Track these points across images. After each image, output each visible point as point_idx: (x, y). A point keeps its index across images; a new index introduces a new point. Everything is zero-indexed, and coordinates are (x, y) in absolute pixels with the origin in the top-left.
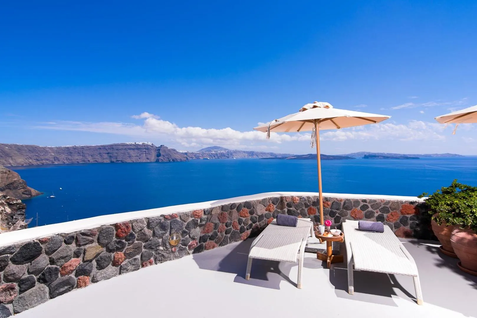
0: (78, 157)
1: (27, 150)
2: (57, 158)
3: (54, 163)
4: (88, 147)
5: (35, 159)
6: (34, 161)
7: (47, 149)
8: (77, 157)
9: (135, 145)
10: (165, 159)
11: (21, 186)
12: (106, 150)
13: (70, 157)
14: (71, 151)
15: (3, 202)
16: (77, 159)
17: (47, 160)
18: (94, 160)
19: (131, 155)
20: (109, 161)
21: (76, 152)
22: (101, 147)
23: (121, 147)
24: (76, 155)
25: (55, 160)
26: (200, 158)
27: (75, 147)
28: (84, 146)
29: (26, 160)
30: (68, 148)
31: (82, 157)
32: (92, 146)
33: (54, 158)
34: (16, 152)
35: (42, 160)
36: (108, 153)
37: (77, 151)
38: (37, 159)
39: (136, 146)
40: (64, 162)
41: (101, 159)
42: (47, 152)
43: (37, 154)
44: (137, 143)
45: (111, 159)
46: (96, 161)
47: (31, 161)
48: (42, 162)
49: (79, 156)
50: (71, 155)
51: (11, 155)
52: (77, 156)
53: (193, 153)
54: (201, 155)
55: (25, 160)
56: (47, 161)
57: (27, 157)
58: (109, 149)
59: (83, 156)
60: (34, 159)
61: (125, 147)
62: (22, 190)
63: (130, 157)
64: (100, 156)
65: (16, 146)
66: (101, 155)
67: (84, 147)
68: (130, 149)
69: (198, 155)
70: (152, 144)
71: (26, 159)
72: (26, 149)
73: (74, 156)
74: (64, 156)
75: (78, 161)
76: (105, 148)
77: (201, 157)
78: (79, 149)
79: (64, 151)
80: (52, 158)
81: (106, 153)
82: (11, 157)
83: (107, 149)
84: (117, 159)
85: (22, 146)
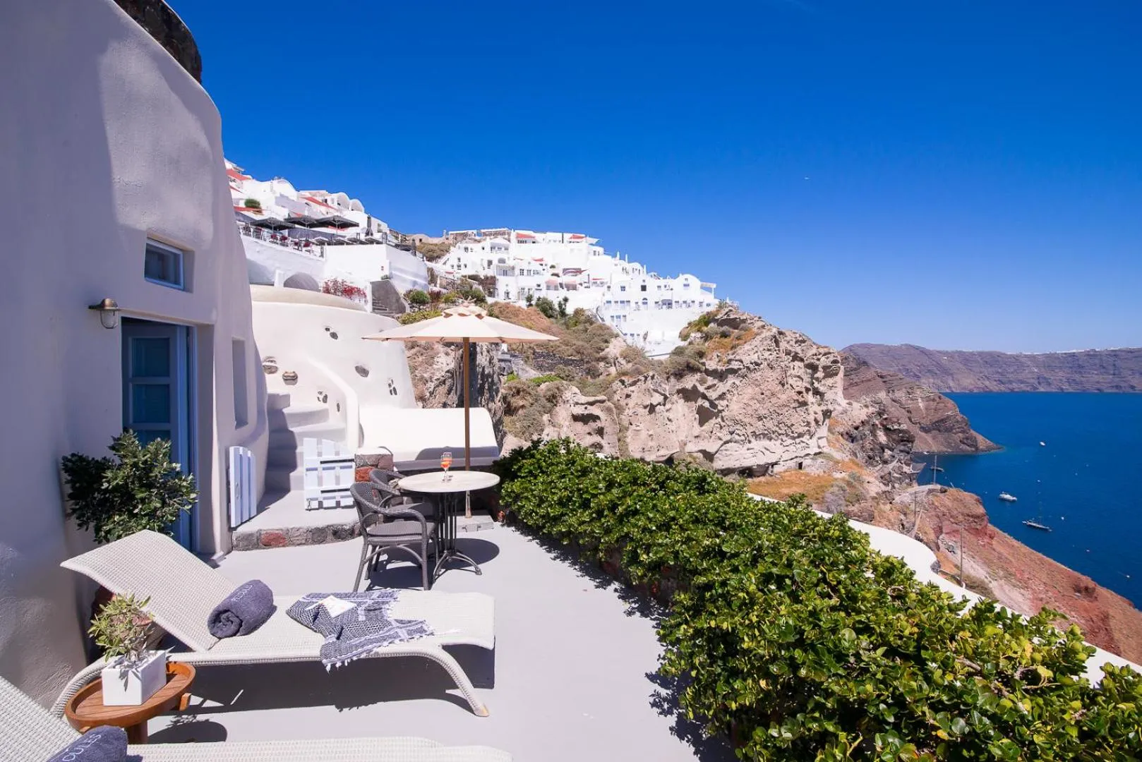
0: (1101, 376)
1: (981, 361)
2: (1045, 378)
3: (1037, 389)
4: (1131, 352)
5: (997, 379)
6: (995, 383)
7: (1024, 360)
8: (1096, 378)
11: (958, 428)
13: (1077, 377)
14: (1080, 363)
15: (877, 422)
16: (1098, 382)
17: (1022, 382)
24: (1096, 372)
25: (1039, 383)
27: (1092, 353)
28: (1120, 350)
29: (979, 382)
30: (1073, 355)
31: (1111, 377)
33: (1038, 378)
34: (961, 366)
35: (1010, 382)
37: (1097, 361)
38: (999, 380)
40: (1062, 389)
42: (1022, 364)
43: (1001, 371)
47: (987, 383)
48: (1010, 386)
49: (1102, 374)
50: (1080, 372)
51: (951, 372)
52: (1096, 374)
55: (977, 381)
56: (1022, 385)
57: (981, 375)
59: (1114, 374)
60: (995, 381)
62: (960, 434)
65: (961, 353)
67: (1117, 353)
71: (979, 379)
72: (979, 359)
73: (1089, 373)
74: (1061, 374)
75: (1099, 386)
78: (1104, 358)
79: (1063, 363)
80: (1033, 378)
82: (952, 374)
85: (972, 354)
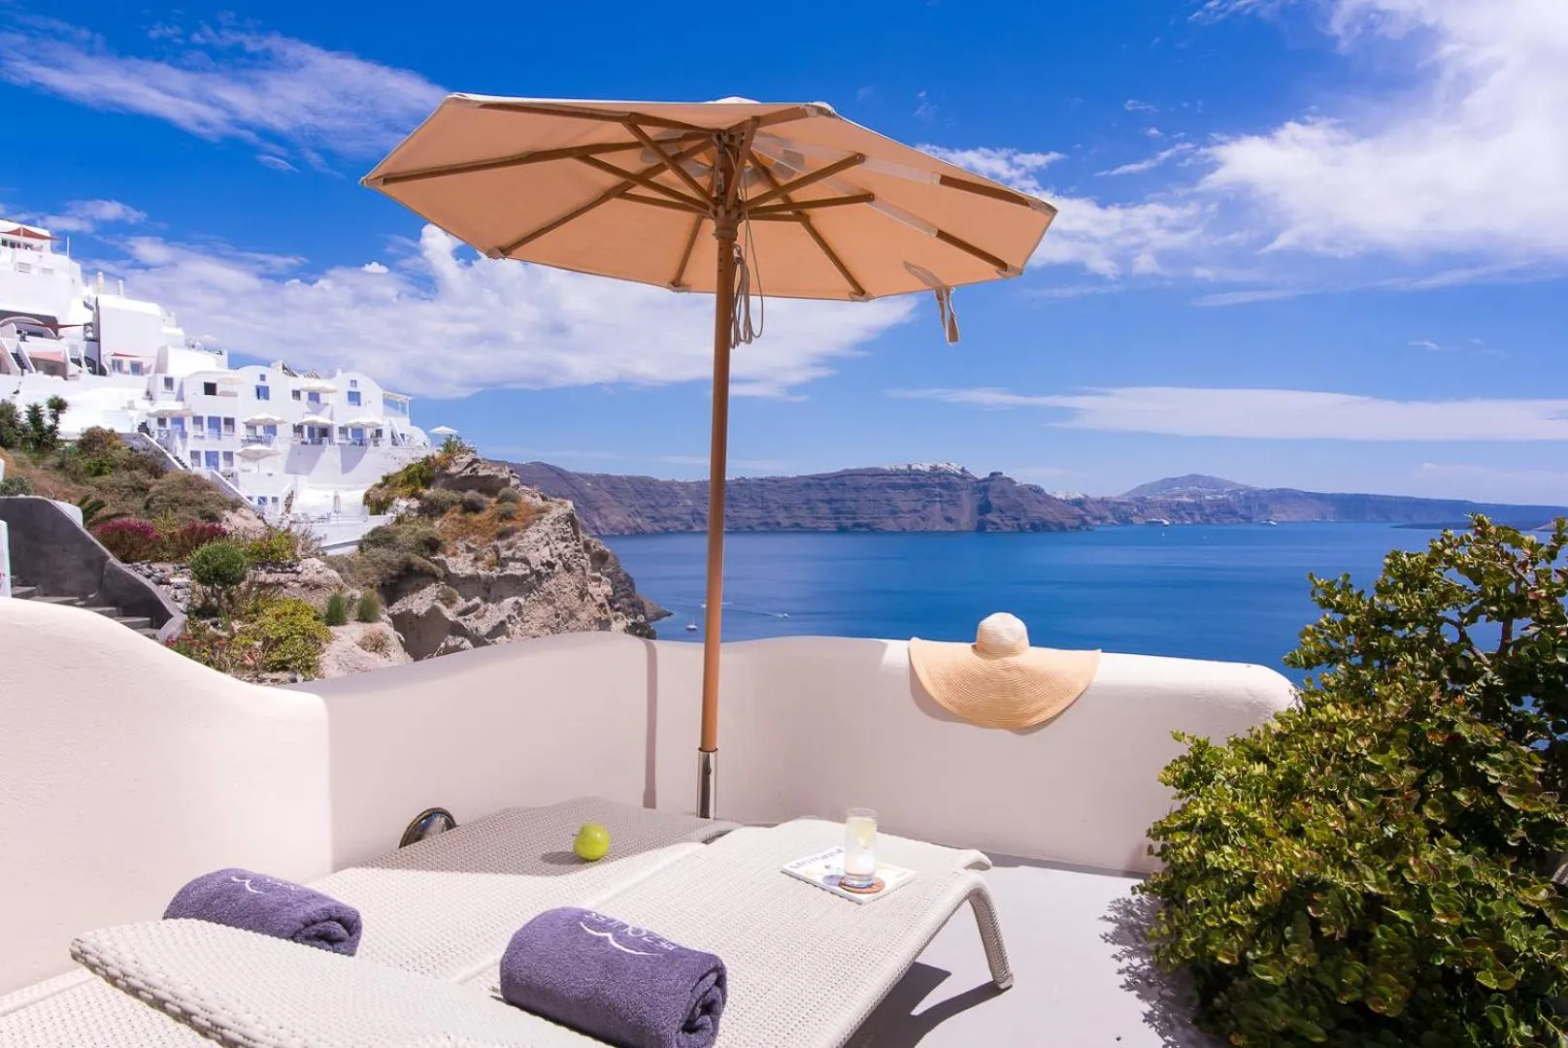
0: (751, 511)
1: (632, 491)
2: (699, 513)
3: (692, 528)
4: (776, 482)
5: (649, 515)
6: (648, 521)
7: (677, 489)
8: (746, 513)
9: (909, 475)
10: (1007, 522)
11: (621, 591)
12: (827, 489)
16: (749, 518)
17: (677, 519)
18: (792, 521)
19: (897, 507)
20: (833, 525)
21: (745, 496)
22: (811, 481)
23: (867, 481)
24: (746, 505)
25: (694, 521)
26: (1134, 519)
27: (742, 481)
28: (766, 479)
29: (630, 520)
31: (760, 511)
32: (788, 479)
33: (692, 514)
34: (608, 496)
35: (664, 519)
36: (830, 501)
38: (653, 517)
39: (912, 476)
41: (812, 520)
42: (675, 495)
43: (653, 503)
44: (914, 467)
45: (838, 518)
46: (797, 525)
47: (639, 521)
48: (664, 525)
49: (752, 507)
51: (597, 506)
53: (1107, 502)
54: (1135, 510)
55: (627, 517)
56: (676, 524)
57: (633, 509)
58: (833, 486)
59: (762, 508)
60: (648, 517)
61: (880, 480)
63: (893, 513)
64: (808, 508)
65: (607, 478)
66: (811, 505)
67: (766, 482)
68: (894, 486)
69: (1125, 508)
70: (963, 470)
71: (629, 516)
72: (629, 486)
73: (740, 507)
75: (749, 522)
76: (822, 485)
77: (1136, 515)
78: (754, 489)
80: (688, 514)
81: (822, 501)
82: (597, 509)
83: (828, 487)
84: (854, 519)
85: (620, 478)
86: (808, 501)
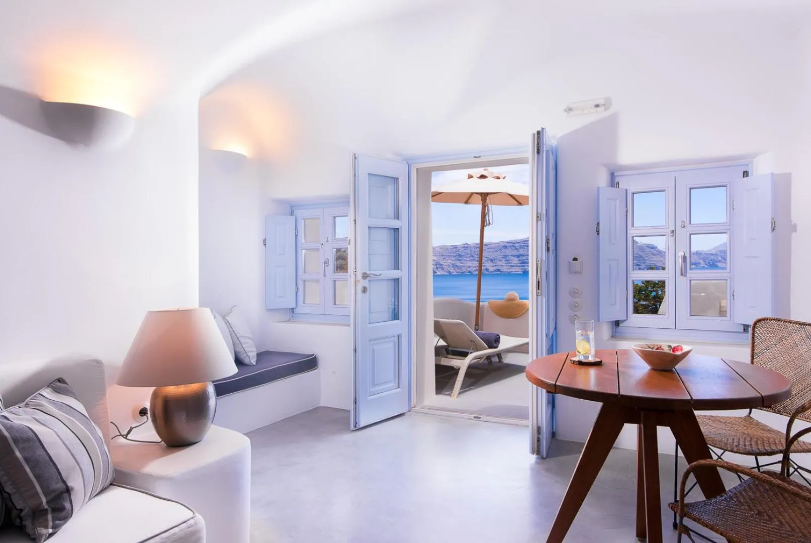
86: (505, 256)
